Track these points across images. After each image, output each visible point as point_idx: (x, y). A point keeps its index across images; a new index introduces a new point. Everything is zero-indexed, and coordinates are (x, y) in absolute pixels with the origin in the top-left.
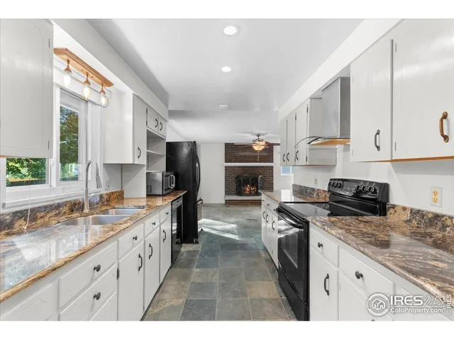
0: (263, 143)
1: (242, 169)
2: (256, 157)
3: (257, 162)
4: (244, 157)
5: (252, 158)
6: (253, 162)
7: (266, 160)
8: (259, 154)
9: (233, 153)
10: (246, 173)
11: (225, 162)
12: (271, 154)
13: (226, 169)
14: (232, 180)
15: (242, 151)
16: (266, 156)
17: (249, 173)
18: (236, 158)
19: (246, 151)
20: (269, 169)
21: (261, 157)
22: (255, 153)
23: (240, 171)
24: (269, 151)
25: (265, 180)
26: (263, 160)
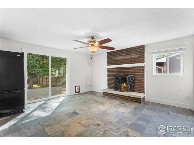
0: (97, 43)
1: (118, 70)
2: (129, 59)
3: (129, 64)
4: (119, 60)
5: (125, 61)
6: (126, 64)
7: (137, 61)
8: (130, 57)
9: (112, 58)
10: (121, 73)
11: (108, 65)
12: (141, 55)
13: (108, 70)
14: (111, 78)
15: (118, 56)
16: (137, 58)
17: (123, 73)
18: (114, 62)
19: (120, 56)
20: (140, 69)
21: (133, 59)
22: (127, 56)
23: (116, 71)
24: (139, 53)
25: (137, 79)
26: (134, 62)
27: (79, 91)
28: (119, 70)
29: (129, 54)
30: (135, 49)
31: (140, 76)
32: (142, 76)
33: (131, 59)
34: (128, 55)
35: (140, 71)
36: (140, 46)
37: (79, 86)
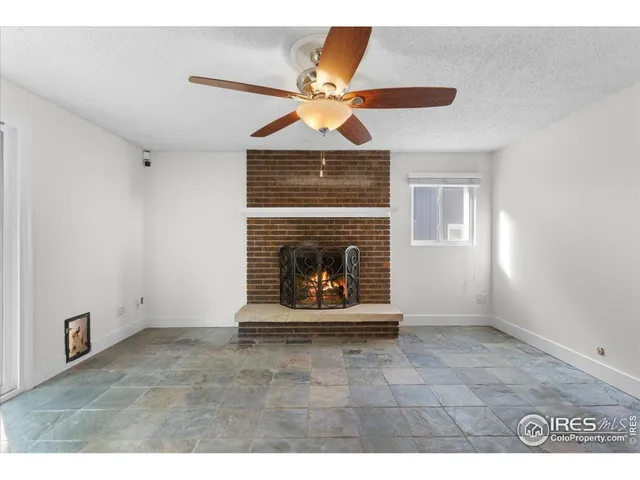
1: (298, 228)
2: (340, 190)
3: (341, 206)
4: (304, 190)
5: (328, 195)
6: (329, 206)
7: (369, 201)
8: (347, 183)
9: (272, 179)
10: (309, 238)
11: (248, 206)
12: (382, 182)
13: (249, 227)
14: (267, 260)
15: (297, 173)
16: (368, 190)
17: (320, 238)
18: (281, 195)
19: (308, 173)
20: (376, 227)
21: (354, 190)
22: (336, 179)
23: (290, 233)
24: (376, 174)
25: (366, 259)
26: (360, 201)
27: (88, 344)
28: (302, 228)
29: (344, 174)
30: (363, 158)
31: (377, 249)
32: (382, 249)
33: (348, 190)
34: (340, 174)
35: (377, 233)
36: (379, 152)
37: (88, 315)
